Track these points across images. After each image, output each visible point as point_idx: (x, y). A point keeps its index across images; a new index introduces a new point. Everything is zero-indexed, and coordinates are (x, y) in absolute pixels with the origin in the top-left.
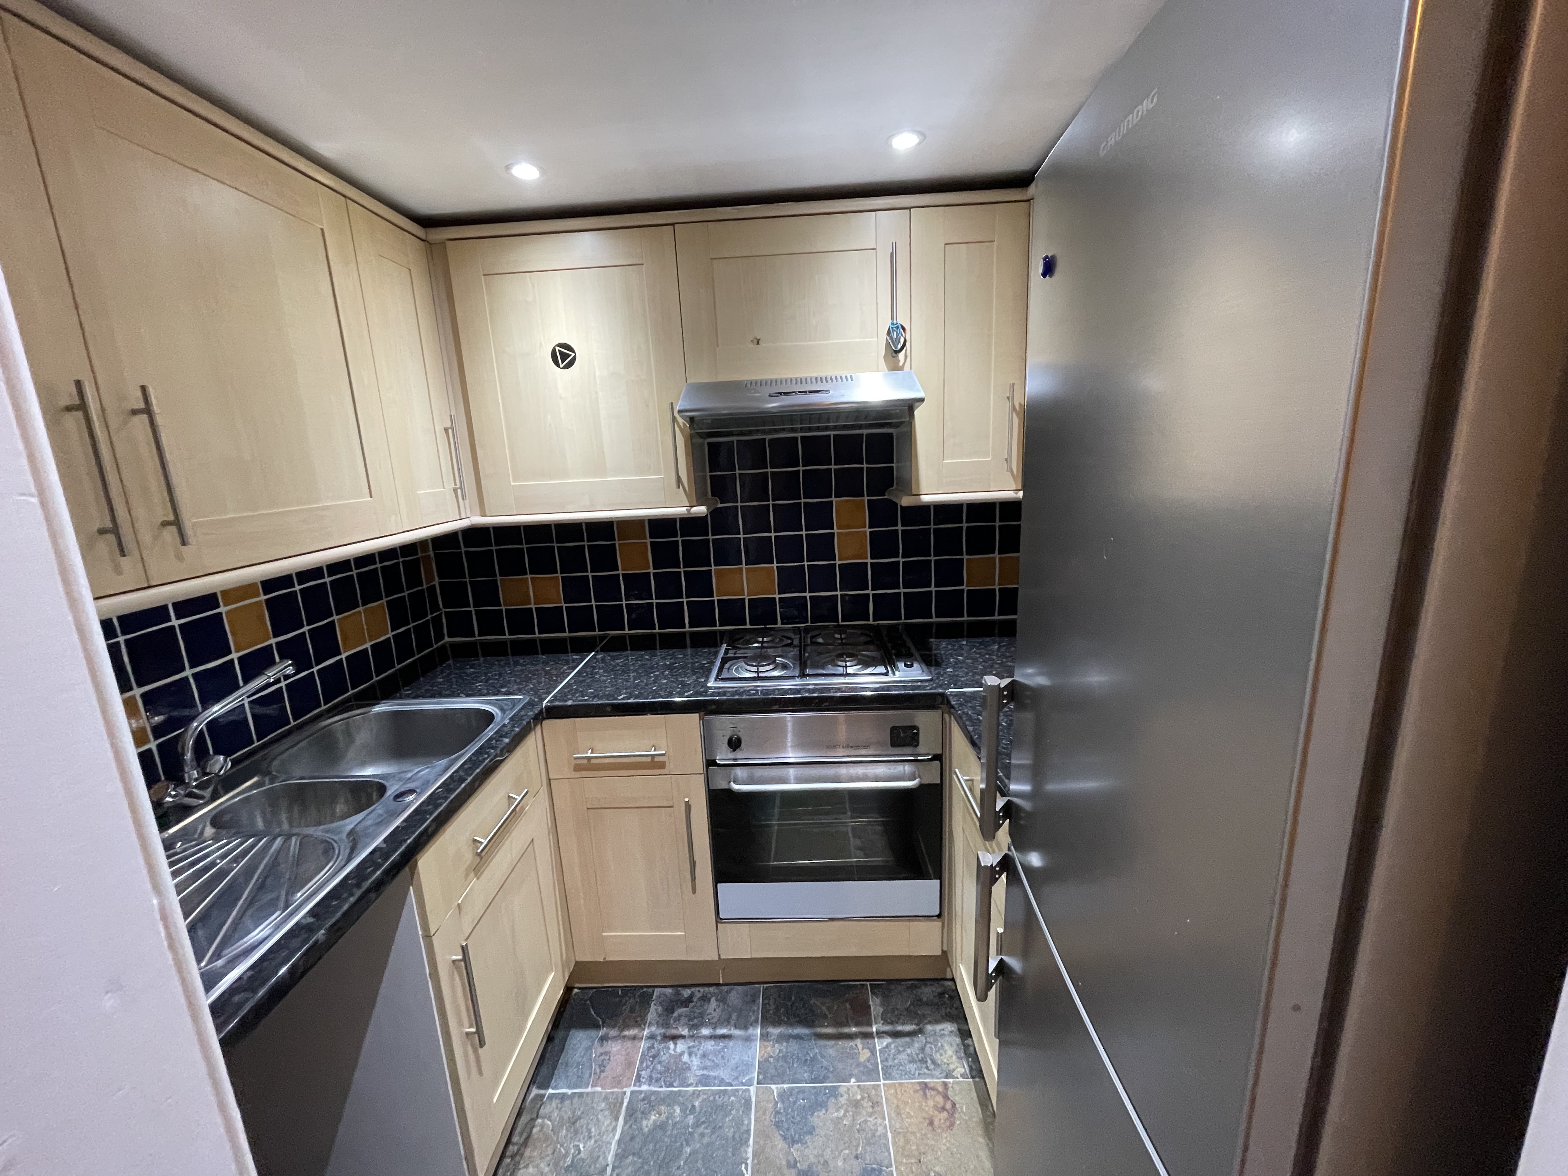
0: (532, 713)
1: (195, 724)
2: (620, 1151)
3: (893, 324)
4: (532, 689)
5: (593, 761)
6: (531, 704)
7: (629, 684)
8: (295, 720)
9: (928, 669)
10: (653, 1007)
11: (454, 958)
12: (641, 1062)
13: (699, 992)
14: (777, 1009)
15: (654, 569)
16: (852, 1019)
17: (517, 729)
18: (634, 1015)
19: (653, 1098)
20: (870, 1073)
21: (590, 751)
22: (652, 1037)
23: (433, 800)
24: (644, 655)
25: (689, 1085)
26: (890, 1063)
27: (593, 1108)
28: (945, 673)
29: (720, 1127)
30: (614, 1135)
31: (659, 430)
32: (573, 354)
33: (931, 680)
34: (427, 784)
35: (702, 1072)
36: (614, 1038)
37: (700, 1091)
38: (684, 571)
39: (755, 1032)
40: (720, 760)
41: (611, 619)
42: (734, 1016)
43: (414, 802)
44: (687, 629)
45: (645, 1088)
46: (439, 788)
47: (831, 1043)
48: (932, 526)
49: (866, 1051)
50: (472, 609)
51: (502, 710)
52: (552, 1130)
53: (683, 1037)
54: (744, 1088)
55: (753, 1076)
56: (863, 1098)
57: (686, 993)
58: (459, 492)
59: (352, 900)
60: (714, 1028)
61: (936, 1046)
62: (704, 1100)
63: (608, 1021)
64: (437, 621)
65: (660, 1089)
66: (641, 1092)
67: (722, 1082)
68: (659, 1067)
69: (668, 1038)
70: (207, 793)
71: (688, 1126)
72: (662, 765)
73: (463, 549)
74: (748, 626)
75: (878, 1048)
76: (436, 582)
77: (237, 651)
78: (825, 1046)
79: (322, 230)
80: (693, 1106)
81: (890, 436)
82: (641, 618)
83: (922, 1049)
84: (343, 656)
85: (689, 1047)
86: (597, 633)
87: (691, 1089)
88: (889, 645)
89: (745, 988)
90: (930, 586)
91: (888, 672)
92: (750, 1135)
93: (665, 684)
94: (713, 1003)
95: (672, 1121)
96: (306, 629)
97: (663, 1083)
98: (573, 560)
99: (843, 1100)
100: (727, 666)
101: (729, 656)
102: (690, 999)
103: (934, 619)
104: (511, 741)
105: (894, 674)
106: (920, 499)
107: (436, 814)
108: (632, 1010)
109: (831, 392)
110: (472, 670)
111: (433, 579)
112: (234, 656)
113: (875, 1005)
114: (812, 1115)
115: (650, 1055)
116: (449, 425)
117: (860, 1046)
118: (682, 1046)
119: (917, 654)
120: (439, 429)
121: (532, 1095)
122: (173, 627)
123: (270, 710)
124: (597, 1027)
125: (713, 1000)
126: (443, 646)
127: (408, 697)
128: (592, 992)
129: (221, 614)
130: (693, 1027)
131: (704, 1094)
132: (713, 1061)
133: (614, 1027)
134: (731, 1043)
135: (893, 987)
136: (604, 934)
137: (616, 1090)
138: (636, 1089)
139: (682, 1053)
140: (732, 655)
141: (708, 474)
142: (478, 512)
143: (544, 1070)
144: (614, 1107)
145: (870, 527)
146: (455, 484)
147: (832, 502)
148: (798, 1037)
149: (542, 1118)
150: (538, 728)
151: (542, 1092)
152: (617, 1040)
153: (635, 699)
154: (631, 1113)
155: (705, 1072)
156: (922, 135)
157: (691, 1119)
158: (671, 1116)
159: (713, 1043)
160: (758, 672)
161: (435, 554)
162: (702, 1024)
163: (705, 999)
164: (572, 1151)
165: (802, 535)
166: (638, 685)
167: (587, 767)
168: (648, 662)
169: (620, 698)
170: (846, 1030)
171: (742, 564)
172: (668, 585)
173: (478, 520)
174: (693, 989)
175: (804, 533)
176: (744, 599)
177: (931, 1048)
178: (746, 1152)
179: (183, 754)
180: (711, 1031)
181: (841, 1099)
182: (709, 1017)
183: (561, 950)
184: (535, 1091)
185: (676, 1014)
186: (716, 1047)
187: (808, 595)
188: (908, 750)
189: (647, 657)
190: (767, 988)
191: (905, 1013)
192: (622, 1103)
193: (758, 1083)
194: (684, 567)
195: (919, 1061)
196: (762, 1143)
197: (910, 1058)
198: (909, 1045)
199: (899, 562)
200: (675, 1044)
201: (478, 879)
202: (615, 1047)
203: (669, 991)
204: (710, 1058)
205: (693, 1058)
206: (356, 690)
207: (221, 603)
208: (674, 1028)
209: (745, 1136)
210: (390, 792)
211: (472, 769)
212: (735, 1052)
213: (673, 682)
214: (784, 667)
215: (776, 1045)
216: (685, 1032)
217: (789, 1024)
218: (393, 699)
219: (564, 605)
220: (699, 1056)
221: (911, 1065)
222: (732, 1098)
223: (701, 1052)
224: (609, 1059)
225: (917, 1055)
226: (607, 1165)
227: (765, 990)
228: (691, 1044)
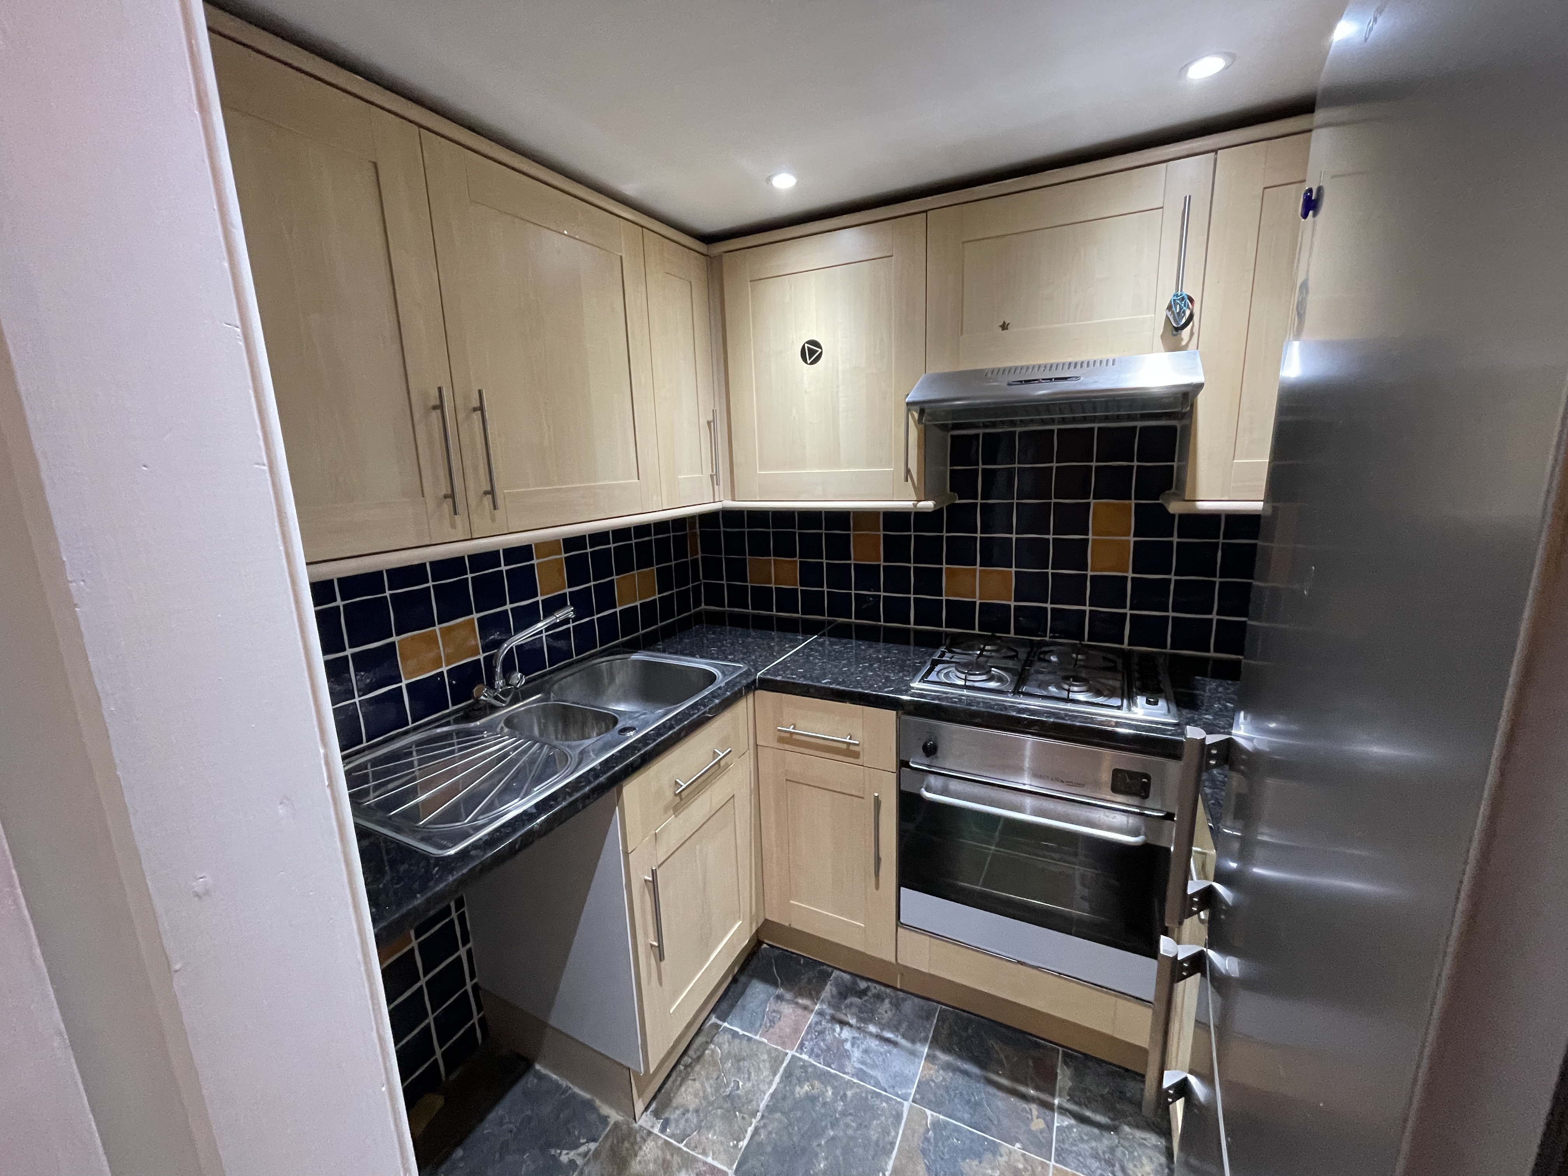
0: (745, 681)
1: (506, 645)
2: (771, 1103)
3: (1177, 295)
4: (753, 661)
5: (795, 737)
6: (747, 674)
7: (836, 670)
8: (577, 655)
9: (1178, 710)
10: (828, 988)
11: (647, 878)
12: (807, 1033)
13: (876, 989)
14: (950, 1036)
15: (884, 562)
16: (1032, 1078)
17: (728, 693)
18: (810, 987)
19: (810, 1070)
20: (1041, 1145)
21: (792, 727)
22: (821, 1013)
23: (644, 740)
24: (862, 645)
25: (845, 1073)
26: (1067, 1146)
27: (757, 1055)
28: (1200, 719)
29: (866, 1126)
30: (769, 1088)
31: (893, 421)
32: (820, 350)
33: (1174, 725)
34: (646, 724)
35: (860, 1066)
36: (789, 1002)
37: (855, 1083)
38: (914, 567)
39: (921, 1049)
40: (913, 762)
41: (840, 606)
42: (904, 1025)
43: (633, 737)
44: (912, 626)
45: (805, 1057)
46: (651, 731)
47: (1000, 1094)
48: (1221, 540)
49: (1041, 1121)
50: (724, 582)
51: (723, 673)
52: (720, 1059)
53: (851, 1026)
54: (898, 1099)
55: (909, 1091)
56: (1026, 1169)
57: (863, 985)
58: (714, 478)
59: (564, 804)
60: (882, 1029)
61: (1131, 1153)
62: (856, 1093)
63: (785, 982)
64: (696, 589)
65: (819, 1065)
66: (800, 1059)
67: (877, 1084)
68: (822, 1044)
69: (834, 1019)
70: (508, 700)
71: (835, 1111)
72: (856, 755)
73: (722, 529)
74: (977, 631)
75: (1056, 1124)
76: (699, 556)
77: (542, 595)
78: (994, 1095)
79: (621, 257)
80: (845, 1095)
81: (1173, 429)
82: (868, 609)
83: (1112, 1150)
84: (618, 609)
85: (854, 1038)
86: (826, 618)
87: (847, 1077)
88: (1137, 675)
89: (922, 1002)
90: (1211, 613)
91: (1122, 705)
92: (893, 1148)
93: (871, 676)
94: (887, 1004)
95: (823, 1099)
96: (592, 583)
97: (822, 1060)
98: (811, 547)
99: (1002, 1160)
100: (937, 668)
101: (944, 659)
102: (864, 992)
103: (1212, 654)
104: (720, 703)
105: (1129, 709)
106: (1195, 506)
107: (642, 752)
108: (809, 981)
109: (1082, 379)
110: (713, 636)
111: (697, 554)
112: (540, 598)
113: (1064, 1077)
114: (964, 1160)
115: (817, 1029)
116: (711, 419)
117: (1035, 1113)
118: (847, 1034)
119: (1170, 692)
120: (703, 422)
121: (711, 1022)
122: (502, 571)
123: (561, 644)
124: (775, 985)
125: (887, 1001)
126: (700, 612)
127: (659, 651)
128: (777, 952)
129: (533, 565)
130: (860, 1019)
131: (858, 1087)
132: (874, 1060)
133: (790, 990)
134: (895, 1051)
135: (1090, 1064)
136: (791, 902)
137: (779, 1048)
138: (798, 1055)
139: (846, 1040)
140: (948, 659)
141: (949, 468)
142: (730, 497)
143: (724, 1006)
144: (776, 1061)
145: (1135, 536)
146: (713, 472)
147: (1089, 504)
148: (965, 1073)
149: (715, 1045)
150: (751, 696)
151: (720, 1022)
152: (790, 1004)
153: (837, 685)
154: (788, 1075)
155: (864, 1067)
156: (1232, 57)
157: (840, 1106)
158: (823, 1094)
159: (877, 1043)
160: (965, 680)
161: (701, 532)
162: (870, 1020)
163: (879, 997)
164: (732, 1084)
165: (1048, 540)
166: (845, 672)
167: (789, 740)
168: (863, 653)
169: (823, 682)
170: (1022, 1089)
171: (975, 565)
172: (896, 579)
173: (730, 504)
174: (870, 984)
175: (1051, 537)
176: (975, 602)
177: (1124, 1154)
178: (886, 1163)
179: (496, 667)
180: (879, 1031)
181: (999, 1158)
182: (879, 1016)
183: (751, 903)
184: (714, 1019)
185: (848, 1001)
186: (879, 1048)
187: (1049, 606)
188: (1134, 800)
189: (863, 647)
190: (945, 1011)
191: (1099, 1099)
192: (782, 1063)
193: (914, 1101)
194: (914, 563)
195: (1105, 1160)
196: (904, 1162)
197: (1094, 1152)
198: (1098, 1139)
199: (1170, 580)
200: (841, 1029)
201: (676, 816)
202: (787, 1009)
203: (847, 977)
204: (871, 1055)
205: (855, 1050)
206: (625, 639)
207: (535, 558)
208: (843, 1013)
209: (889, 1146)
210: (619, 726)
211: (681, 721)
212: (897, 1061)
213: (879, 676)
214: (1000, 679)
215: (941, 1072)
216: (853, 1021)
217: (960, 1057)
218: (649, 650)
219: (800, 588)
220: (861, 1049)
221: (1093, 1161)
222: (884, 1104)
223: (863, 1046)
224: (780, 1019)
225: (1104, 1152)
226: (758, 1111)
227: (941, 1011)
228: (857, 1035)
